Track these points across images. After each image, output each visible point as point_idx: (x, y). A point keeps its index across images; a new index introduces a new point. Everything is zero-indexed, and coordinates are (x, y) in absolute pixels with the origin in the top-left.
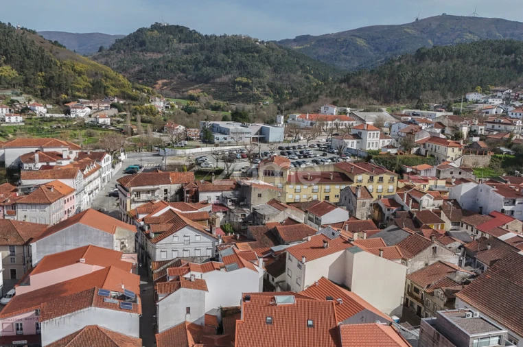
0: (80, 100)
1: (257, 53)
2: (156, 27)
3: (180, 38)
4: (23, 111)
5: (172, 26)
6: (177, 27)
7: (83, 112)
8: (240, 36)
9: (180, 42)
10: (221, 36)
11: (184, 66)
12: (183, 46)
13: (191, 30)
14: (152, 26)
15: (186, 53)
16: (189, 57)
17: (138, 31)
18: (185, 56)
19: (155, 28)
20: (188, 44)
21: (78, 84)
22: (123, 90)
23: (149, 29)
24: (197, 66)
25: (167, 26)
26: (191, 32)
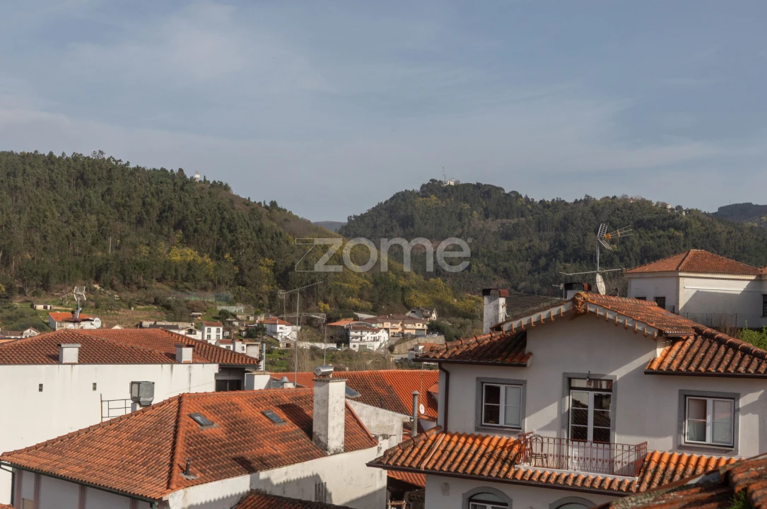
0: (360, 315)
1: (677, 229)
2: (433, 188)
3: (486, 209)
4: (252, 334)
5: (468, 185)
6: (478, 186)
7: (375, 340)
8: (625, 199)
9: (487, 216)
10: (576, 202)
11: (506, 264)
12: (494, 225)
13: (507, 191)
14: (423, 186)
15: (506, 236)
16: (513, 244)
17: (397, 197)
18: (505, 244)
19: (432, 191)
20: (505, 221)
21: (345, 281)
22: (439, 297)
23: (418, 193)
24: (535, 262)
25: (458, 187)
26: (508, 195)
